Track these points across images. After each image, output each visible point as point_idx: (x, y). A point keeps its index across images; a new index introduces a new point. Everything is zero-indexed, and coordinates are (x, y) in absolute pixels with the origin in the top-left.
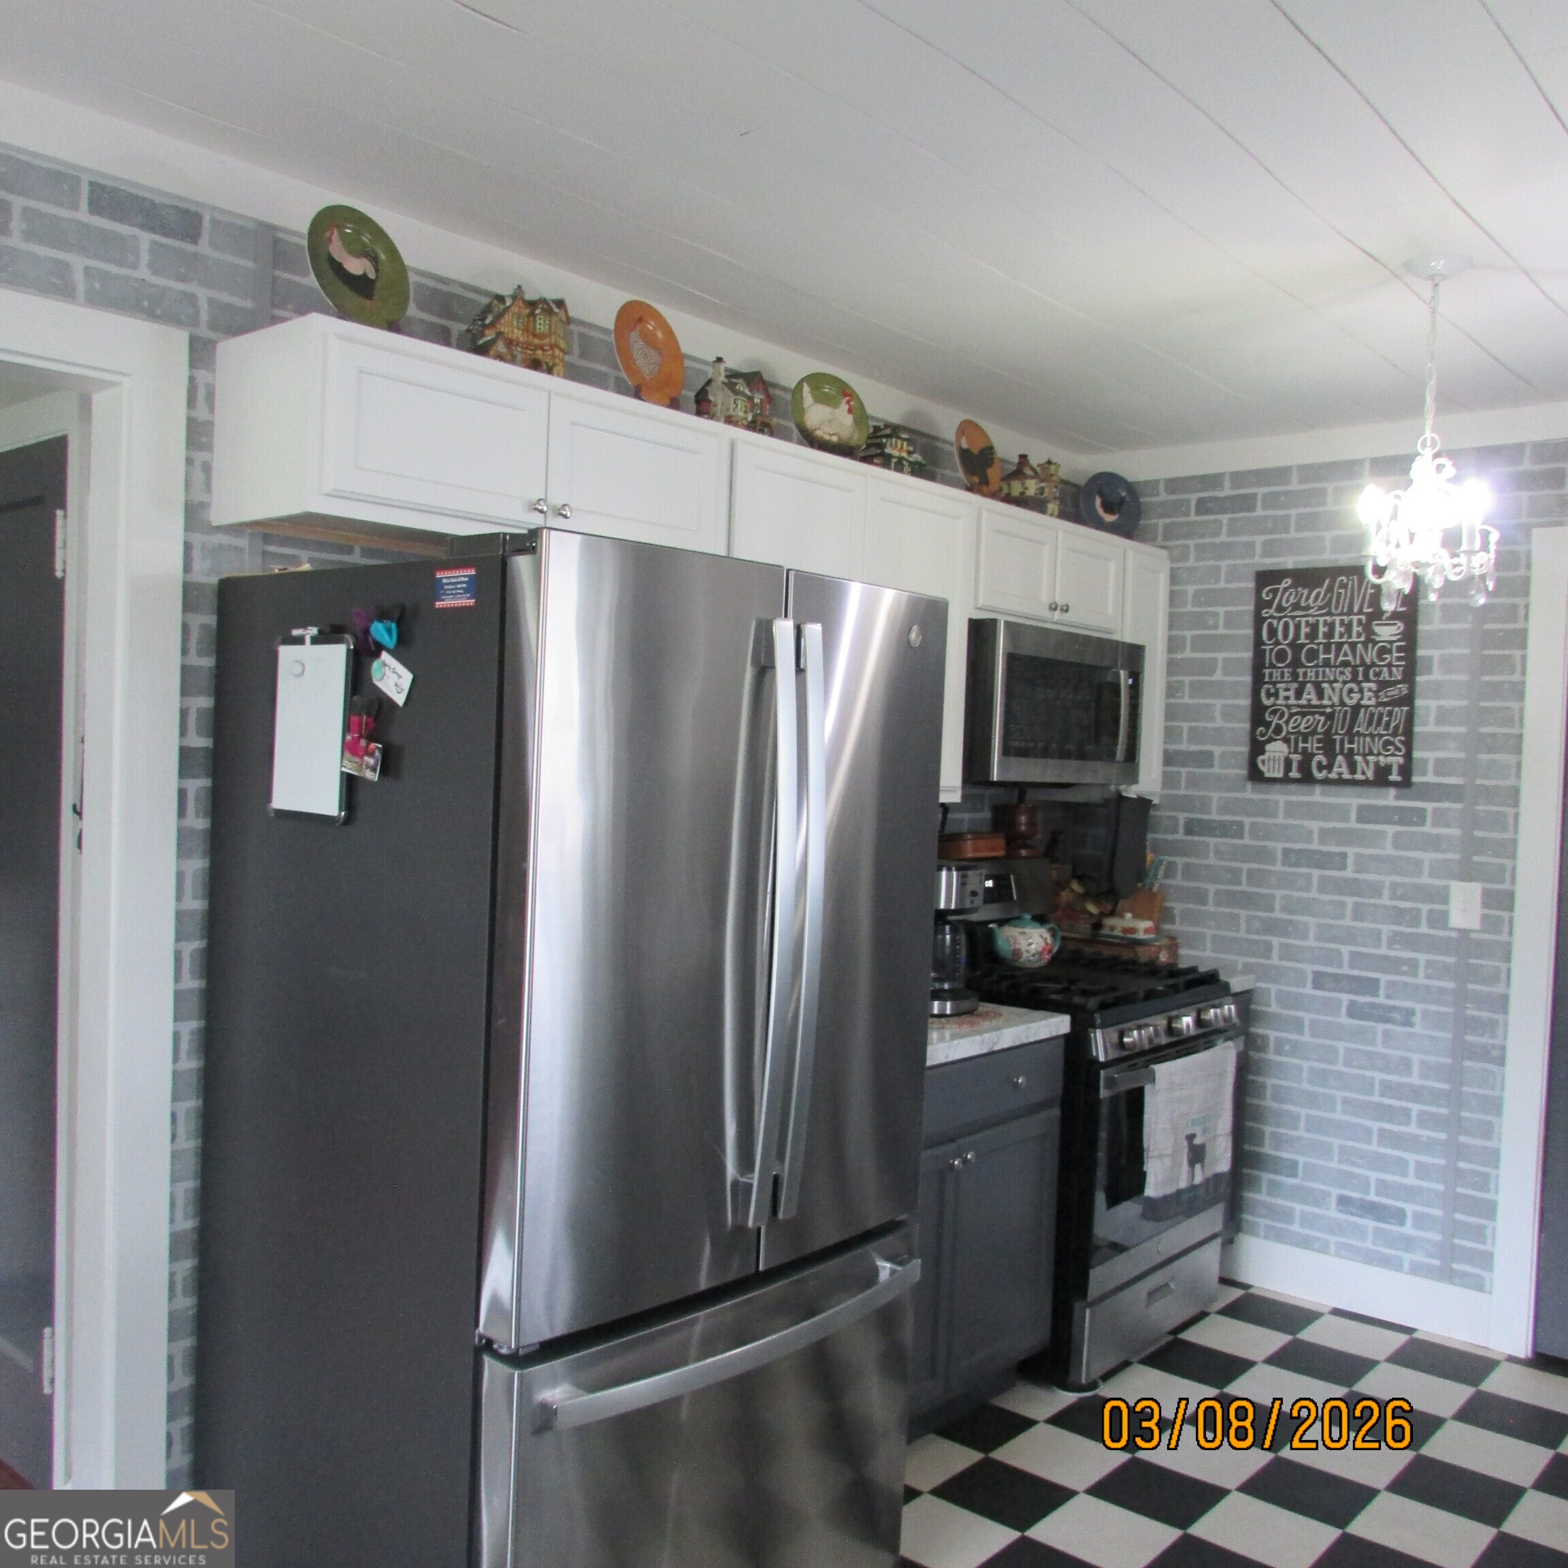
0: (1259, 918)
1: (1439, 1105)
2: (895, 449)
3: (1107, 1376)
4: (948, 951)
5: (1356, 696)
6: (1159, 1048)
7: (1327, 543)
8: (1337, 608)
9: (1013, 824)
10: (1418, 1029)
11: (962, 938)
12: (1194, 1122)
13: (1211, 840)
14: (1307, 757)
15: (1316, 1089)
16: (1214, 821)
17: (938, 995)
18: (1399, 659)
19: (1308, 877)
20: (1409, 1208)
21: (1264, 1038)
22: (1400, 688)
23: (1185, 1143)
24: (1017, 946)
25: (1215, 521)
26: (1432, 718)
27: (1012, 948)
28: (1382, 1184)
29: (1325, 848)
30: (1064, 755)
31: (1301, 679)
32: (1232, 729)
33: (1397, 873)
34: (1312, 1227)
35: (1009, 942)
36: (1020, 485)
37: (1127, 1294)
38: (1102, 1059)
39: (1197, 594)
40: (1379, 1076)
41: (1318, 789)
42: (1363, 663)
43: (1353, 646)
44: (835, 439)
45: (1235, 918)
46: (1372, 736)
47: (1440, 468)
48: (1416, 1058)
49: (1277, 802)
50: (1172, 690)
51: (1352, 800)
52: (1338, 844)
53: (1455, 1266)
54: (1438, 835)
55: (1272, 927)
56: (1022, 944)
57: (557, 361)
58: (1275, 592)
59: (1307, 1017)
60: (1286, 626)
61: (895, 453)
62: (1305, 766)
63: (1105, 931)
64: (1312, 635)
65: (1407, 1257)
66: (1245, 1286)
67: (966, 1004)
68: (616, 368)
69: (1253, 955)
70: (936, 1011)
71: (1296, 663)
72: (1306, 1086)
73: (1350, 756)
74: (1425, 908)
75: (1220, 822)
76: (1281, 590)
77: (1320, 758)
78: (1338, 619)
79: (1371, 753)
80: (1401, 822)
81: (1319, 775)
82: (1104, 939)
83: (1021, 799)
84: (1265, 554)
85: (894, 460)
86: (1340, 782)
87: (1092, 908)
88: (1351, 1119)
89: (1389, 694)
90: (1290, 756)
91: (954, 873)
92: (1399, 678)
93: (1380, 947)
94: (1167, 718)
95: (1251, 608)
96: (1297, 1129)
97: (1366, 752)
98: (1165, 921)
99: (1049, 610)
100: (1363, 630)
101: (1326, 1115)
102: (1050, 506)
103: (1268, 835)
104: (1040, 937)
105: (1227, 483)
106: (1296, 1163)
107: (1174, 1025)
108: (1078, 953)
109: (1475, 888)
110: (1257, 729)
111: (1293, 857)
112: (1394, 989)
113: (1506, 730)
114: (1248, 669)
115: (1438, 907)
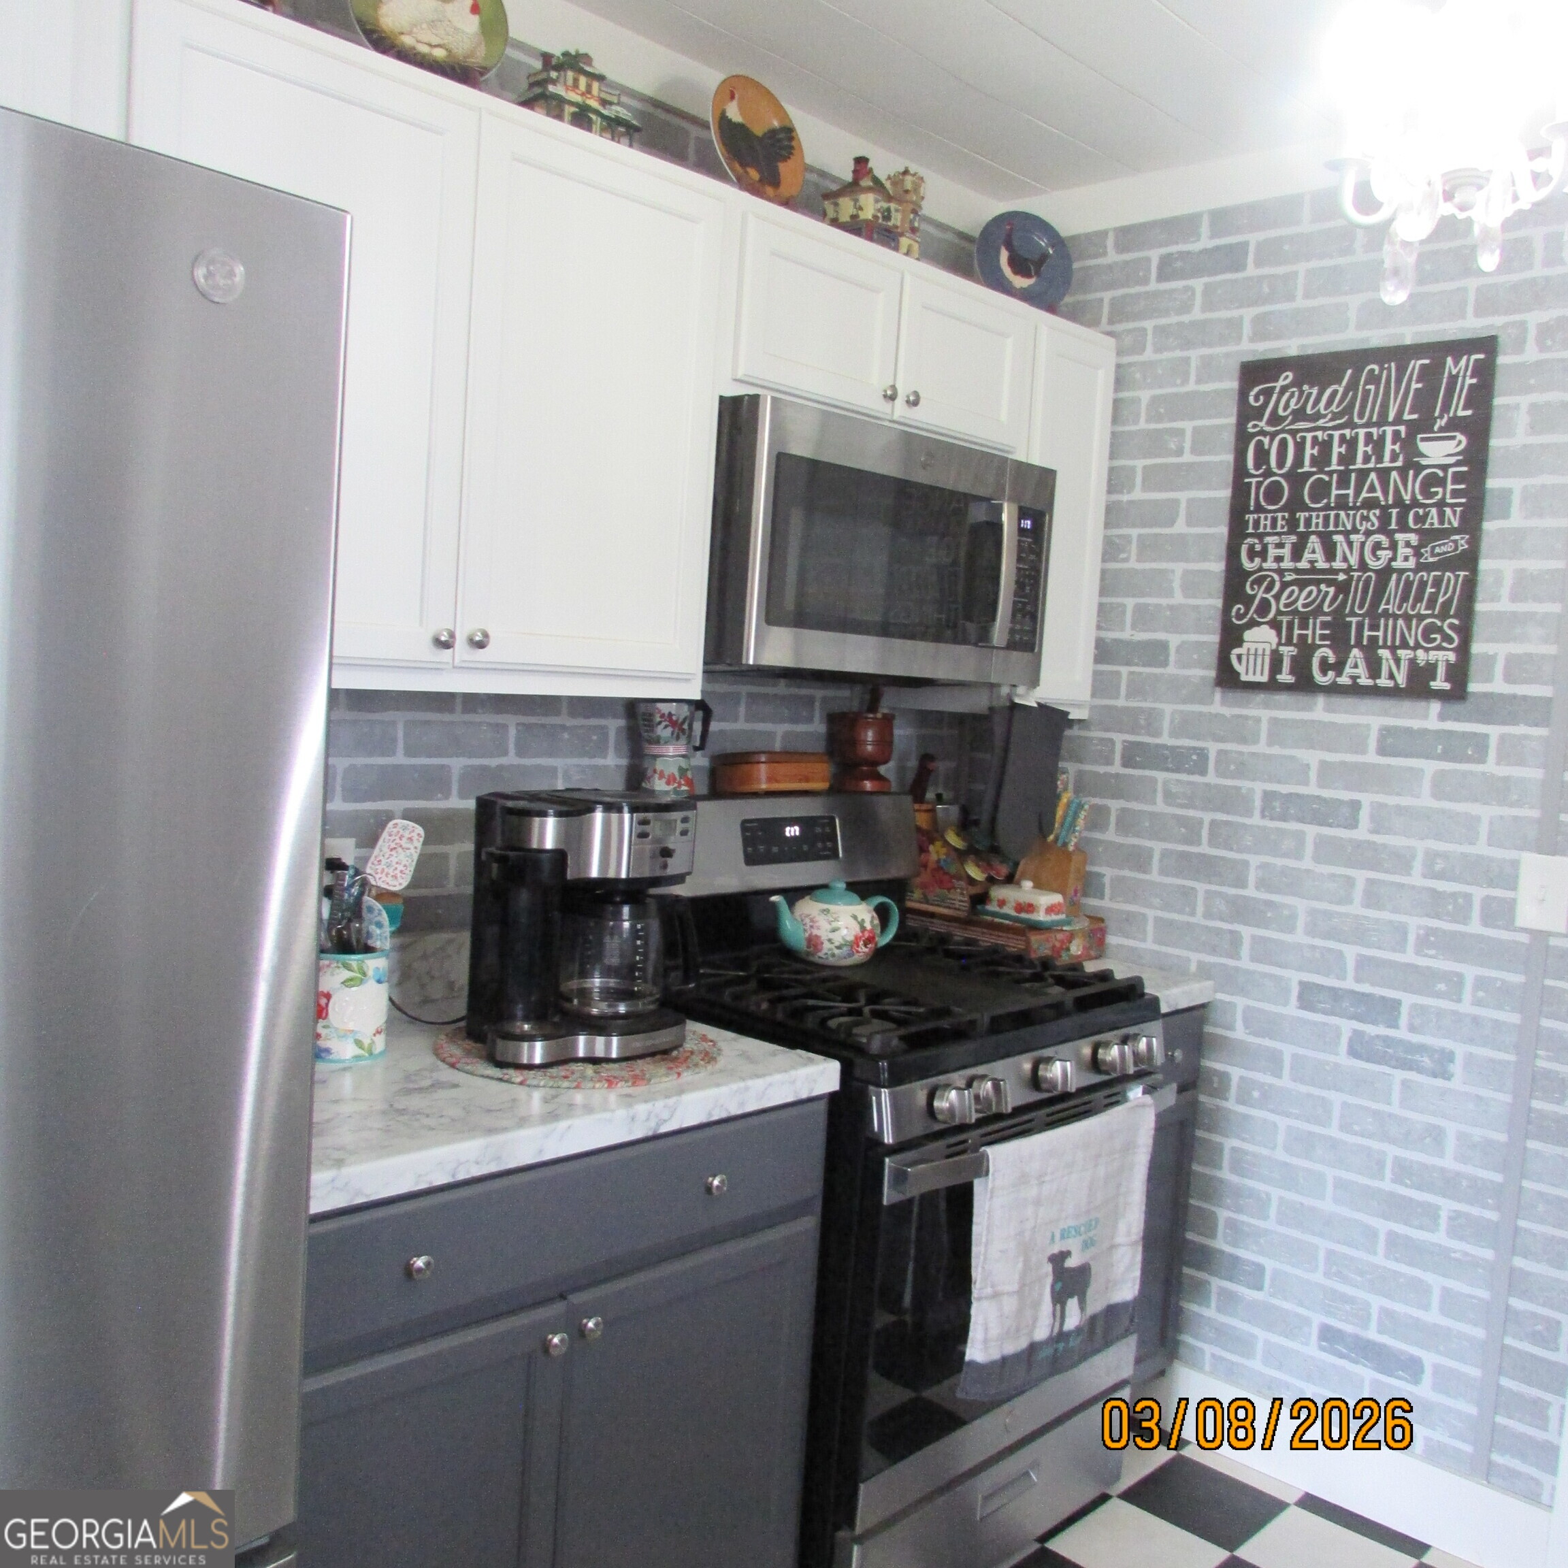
0: (1224, 896)
1: (1483, 1206)
2: (571, 89)
5: (1385, 555)
7: (1352, 315)
8: (1361, 416)
9: (854, 742)
10: (1456, 1084)
12: (1066, 1233)
13: (1161, 776)
14: (1306, 649)
15: (1295, 1161)
16: (1165, 747)
17: (598, 1026)
18: (1455, 494)
19: (1300, 837)
22: (1455, 542)
23: (1049, 1268)
24: (815, 932)
25: (1187, 289)
26: (1505, 591)
27: (807, 935)
28: (1386, 1313)
29: (1326, 793)
31: (1302, 529)
32: (1197, 608)
33: (1438, 837)
34: (1280, 1366)
35: (804, 924)
36: (853, 203)
38: (888, 1139)
39: (1155, 400)
40: (1392, 1151)
41: (1321, 700)
42: (1399, 502)
43: (1384, 474)
45: (1189, 894)
46: (1408, 618)
48: (1451, 1129)
49: (1258, 720)
50: (1111, 550)
51: (1372, 719)
52: (1347, 788)
53: (1496, 1457)
54: (1505, 778)
55: (1242, 911)
56: (823, 929)
58: (1268, 393)
59: (1288, 1051)
60: (1283, 444)
61: (575, 96)
62: (1301, 666)
63: (992, 907)
64: (1322, 460)
65: (1421, 1433)
67: (655, 1039)
69: (1214, 950)
70: (581, 1054)
71: (1296, 504)
72: (1280, 1155)
73: (1370, 649)
74: (1478, 893)
75: (1173, 749)
76: (1277, 390)
77: (1325, 652)
78: (1362, 432)
79: (1404, 645)
80: (1446, 756)
81: (1321, 679)
82: (989, 918)
84: (1257, 336)
85: (572, 109)
86: (1355, 690)
87: (974, 872)
88: (1345, 1212)
89: (1437, 550)
90: (1281, 648)
91: (627, 816)
92: (1456, 524)
93: (1404, 952)
94: (1103, 591)
95: (1232, 420)
96: (1266, 1218)
97: (1397, 643)
98: (1085, 895)
99: (882, 400)
100: (1401, 448)
101: (1309, 1202)
102: (904, 242)
103: (1242, 770)
104: (855, 917)
105: (1205, 229)
106: (1260, 1269)
107: (1040, 1073)
108: (943, 939)
109: (1561, 866)
110: (1232, 608)
111: (1278, 806)
112: (1422, 1018)
114: (1224, 514)
115: (1500, 893)
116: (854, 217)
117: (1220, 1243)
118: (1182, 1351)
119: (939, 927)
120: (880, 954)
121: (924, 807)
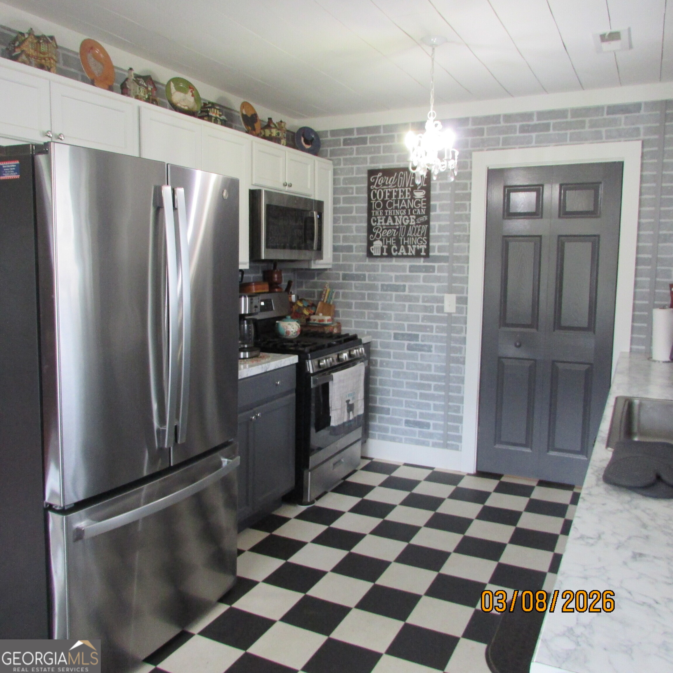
0: (372, 313)
1: (442, 382)
2: (213, 113)
3: (318, 498)
4: (246, 332)
5: (408, 221)
6: (335, 367)
7: (395, 158)
8: (400, 185)
9: (272, 277)
10: (433, 353)
11: (252, 325)
12: (349, 395)
13: (353, 282)
14: (390, 246)
15: (396, 379)
16: (353, 274)
17: (243, 350)
18: (424, 206)
19: (391, 295)
20: (431, 422)
21: (376, 361)
22: (424, 218)
23: (346, 404)
25: (351, 148)
26: (437, 230)
27: (285, 331)
28: (421, 414)
29: (398, 283)
30: (292, 248)
32: (360, 236)
33: (425, 292)
34: (396, 433)
36: (269, 131)
37: (325, 466)
38: (311, 372)
39: (345, 179)
40: (419, 372)
41: (394, 259)
42: (410, 208)
43: (406, 201)
44: (186, 108)
45: (363, 314)
47: (436, 125)
48: (433, 364)
49: (378, 265)
50: (335, 220)
51: (407, 263)
52: (402, 282)
53: (448, 442)
54: (440, 276)
55: (378, 316)
57: (52, 65)
58: (375, 178)
59: (392, 351)
60: (380, 193)
61: (214, 115)
62: (389, 250)
63: (312, 322)
64: (390, 197)
65: (431, 441)
66: (371, 459)
67: (254, 353)
68: (82, 71)
69: (371, 328)
70: (242, 357)
71: (384, 208)
72: (392, 378)
73: (406, 246)
74: (435, 305)
75: (356, 275)
76: (378, 177)
77: (395, 247)
78: (400, 190)
79: (414, 244)
80: (426, 271)
81: (394, 254)
82: (311, 325)
83: (275, 267)
84: (372, 162)
85: (213, 119)
86: (403, 256)
87: (306, 312)
88: (409, 390)
89: (420, 220)
90: (383, 246)
91: (247, 298)
92: (424, 213)
93: (419, 322)
94: (333, 232)
95: (366, 185)
96: (389, 395)
97: (412, 244)
98: (336, 316)
99: (283, 186)
100: (410, 194)
101: (400, 389)
102: (282, 142)
103: (375, 279)
105: (355, 132)
106: (389, 409)
107: (340, 357)
109: (453, 297)
110: (370, 236)
111: (385, 288)
112: (424, 338)
113: (464, 233)
114: (366, 210)
115: (440, 304)
116: (270, 135)
117: (378, 405)
118: (370, 435)
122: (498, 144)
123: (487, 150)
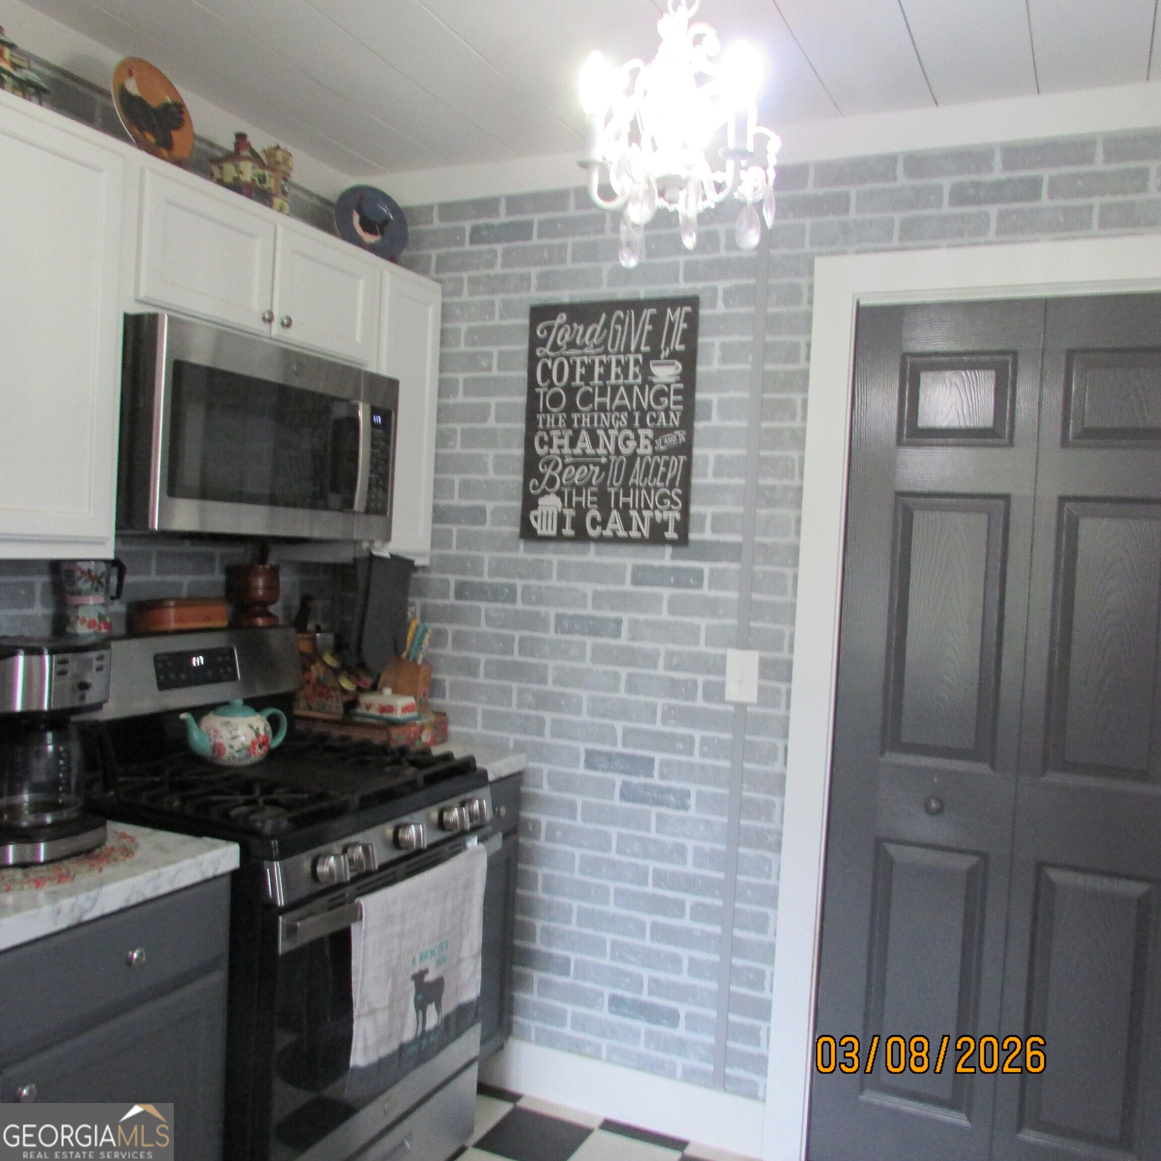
0: (530, 691)
1: (714, 896)
7: (605, 276)
8: (613, 345)
9: (248, 588)
10: (692, 812)
12: (424, 956)
13: (483, 605)
14: (581, 512)
15: (588, 879)
16: (486, 584)
18: (675, 403)
19: (582, 645)
21: (536, 824)
22: (678, 435)
23: (412, 985)
24: (219, 740)
25: (491, 251)
26: (710, 471)
27: (212, 744)
28: (654, 982)
29: (599, 614)
32: (505, 482)
33: (673, 641)
34: (584, 1029)
35: (209, 735)
36: (235, 168)
38: (281, 901)
39: (470, 331)
40: (652, 865)
41: (593, 547)
42: (640, 407)
45: (507, 691)
48: (690, 844)
49: (550, 563)
50: (442, 439)
51: (627, 560)
52: (612, 609)
53: (728, 1071)
54: (716, 600)
55: (544, 701)
56: (224, 737)
58: (549, 329)
59: (579, 800)
60: (561, 367)
62: (578, 524)
63: (361, 710)
64: (587, 377)
65: (680, 1062)
66: (515, 1096)
67: (77, 843)
69: (526, 731)
70: (11, 861)
71: (571, 408)
72: (577, 876)
73: (625, 511)
74: (701, 679)
75: (491, 586)
76: (556, 325)
77: (594, 513)
78: (613, 360)
79: (647, 507)
80: (678, 584)
81: (592, 532)
82: (359, 719)
83: (263, 560)
84: (540, 287)
86: (615, 540)
87: (347, 684)
88: (622, 912)
89: (666, 442)
90: (564, 511)
91: (47, 658)
92: (677, 424)
93: (655, 723)
94: (437, 470)
95: (525, 346)
96: (569, 922)
97: (642, 505)
98: (432, 695)
99: (262, 322)
100: (640, 370)
101: (598, 907)
102: (278, 201)
103: (540, 600)
104: (251, 727)
105: (502, 208)
106: (567, 961)
107: (400, 835)
108: (323, 738)
109: (752, 658)
110: (530, 481)
111: (566, 624)
112: (668, 769)
113: (787, 482)
114: (522, 414)
115: (714, 678)
116: (236, 179)
117: (539, 945)
118: (515, 1028)
119: (318, 728)
120: (272, 755)
121: (306, 636)
122: (890, 236)
123: (858, 252)
